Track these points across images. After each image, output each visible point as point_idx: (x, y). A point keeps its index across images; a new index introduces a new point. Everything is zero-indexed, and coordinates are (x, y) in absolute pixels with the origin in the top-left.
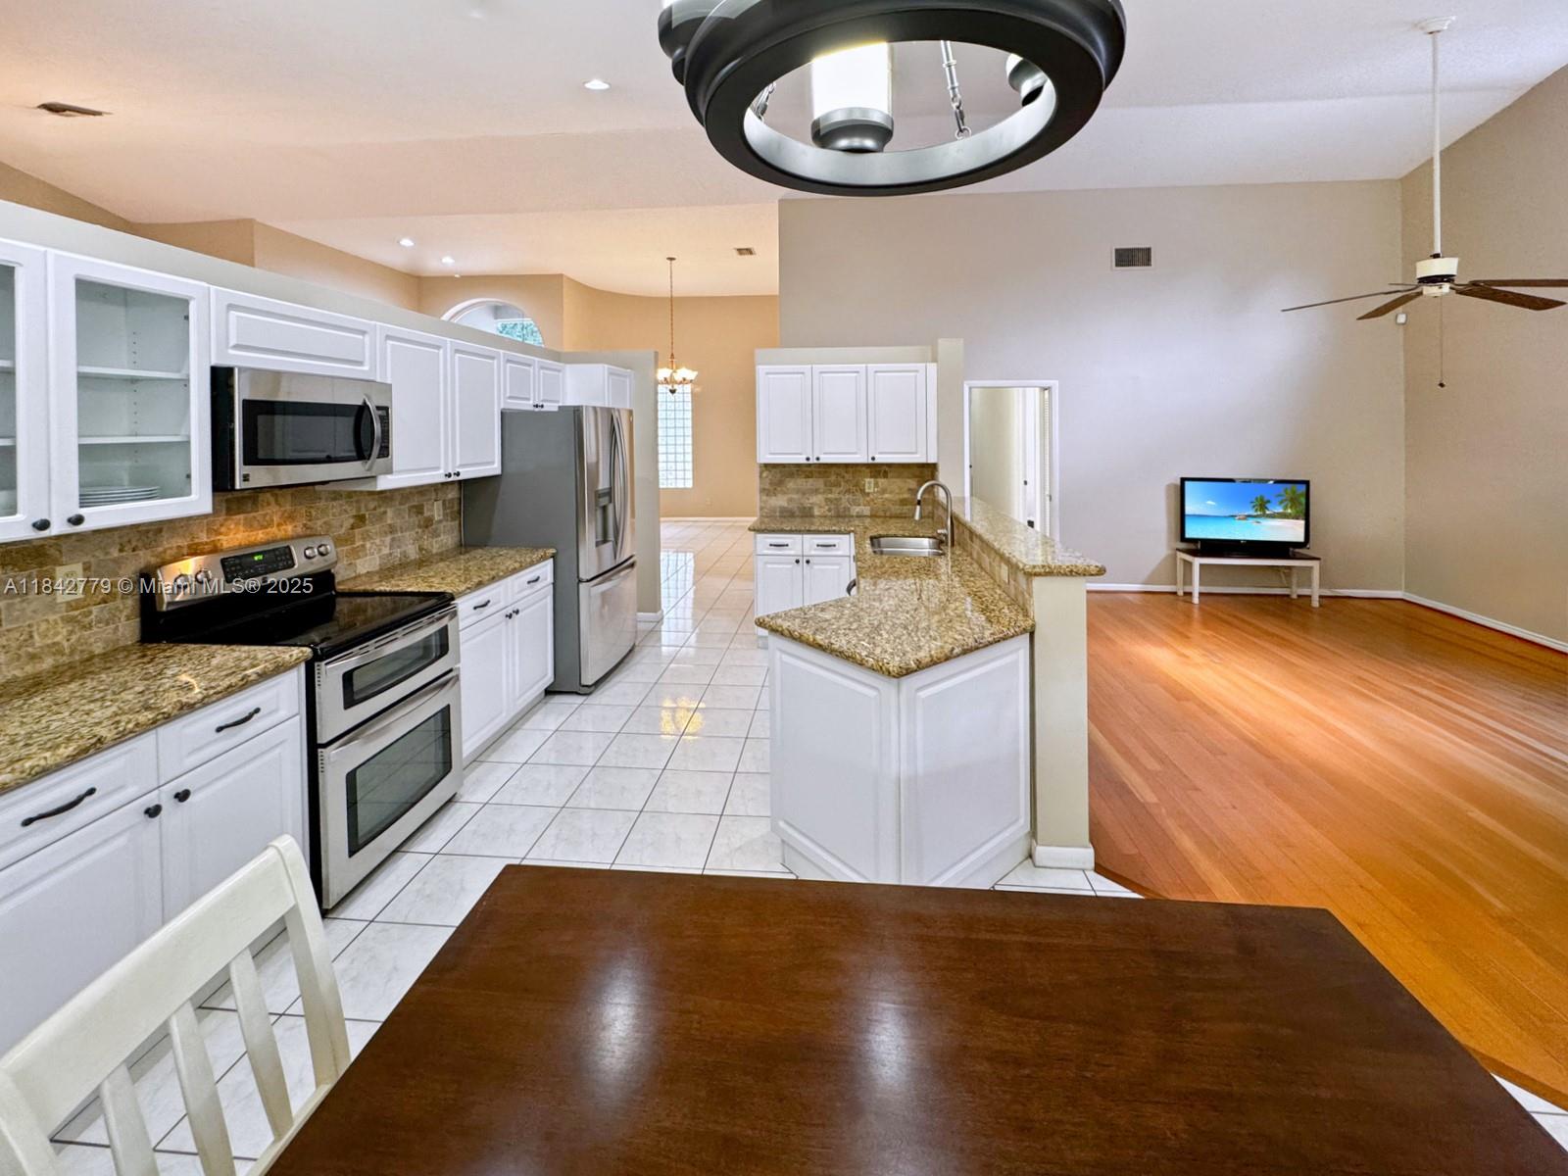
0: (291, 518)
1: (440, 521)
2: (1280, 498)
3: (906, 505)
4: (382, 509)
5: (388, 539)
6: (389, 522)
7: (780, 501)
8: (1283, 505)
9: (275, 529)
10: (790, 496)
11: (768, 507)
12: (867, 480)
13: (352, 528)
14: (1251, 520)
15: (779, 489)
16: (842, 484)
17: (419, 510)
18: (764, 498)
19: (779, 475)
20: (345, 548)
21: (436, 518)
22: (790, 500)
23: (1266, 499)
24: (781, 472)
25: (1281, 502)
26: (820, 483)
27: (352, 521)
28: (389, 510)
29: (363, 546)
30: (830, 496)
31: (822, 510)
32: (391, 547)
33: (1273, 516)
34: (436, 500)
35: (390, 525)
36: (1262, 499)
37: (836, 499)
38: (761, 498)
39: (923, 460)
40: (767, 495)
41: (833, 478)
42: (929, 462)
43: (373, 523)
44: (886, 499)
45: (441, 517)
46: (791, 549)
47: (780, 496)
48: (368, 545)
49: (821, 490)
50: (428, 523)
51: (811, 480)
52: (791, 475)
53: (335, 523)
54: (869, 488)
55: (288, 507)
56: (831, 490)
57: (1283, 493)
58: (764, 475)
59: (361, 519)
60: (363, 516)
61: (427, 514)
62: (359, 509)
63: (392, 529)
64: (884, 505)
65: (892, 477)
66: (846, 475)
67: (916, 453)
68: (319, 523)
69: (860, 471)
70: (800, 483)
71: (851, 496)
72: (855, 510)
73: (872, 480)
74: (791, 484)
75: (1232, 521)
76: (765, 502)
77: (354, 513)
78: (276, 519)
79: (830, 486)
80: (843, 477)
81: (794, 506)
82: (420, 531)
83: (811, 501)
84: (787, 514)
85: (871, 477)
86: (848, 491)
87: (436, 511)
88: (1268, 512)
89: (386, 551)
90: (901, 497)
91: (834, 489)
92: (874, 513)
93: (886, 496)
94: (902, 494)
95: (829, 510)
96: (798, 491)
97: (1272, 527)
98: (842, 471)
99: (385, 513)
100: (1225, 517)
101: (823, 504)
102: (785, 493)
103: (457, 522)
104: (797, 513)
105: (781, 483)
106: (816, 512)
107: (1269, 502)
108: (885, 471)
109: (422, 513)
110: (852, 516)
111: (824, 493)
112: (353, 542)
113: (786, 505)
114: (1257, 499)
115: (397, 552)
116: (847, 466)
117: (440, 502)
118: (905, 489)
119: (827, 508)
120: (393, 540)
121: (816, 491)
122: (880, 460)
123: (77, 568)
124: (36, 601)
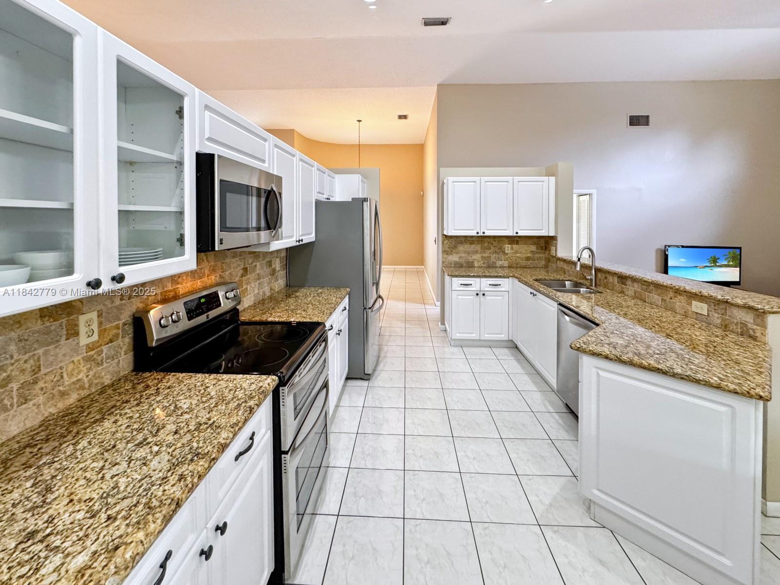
0: (213, 270)
1: (278, 271)
2: (726, 257)
3: (529, 260)
4: (255, 264)
5: (257, 283)
6: (258, 272)
7: (454, 258)
8: (727, 260)
9: (205, 279)
10: (460, 255)
11: (447, 261)
12: (507, 245)
13: (242, 276)
14: (707, 269)
15: (454, 251)
16: (492, 248)
17: (270, 263)
18: (445, 256)
19: (453, 243)
21: (277, 269)
22: (461, 257)
23: (717, 257)
24: (455, 241)
25: (727, 259)
26: (478, 247)
27: (241, 272)
28: (257, 264)
29: (246, 288)
30: (484, 255)
31: (479, 263)
32: (259, 289)
33: (721, 266)
34: (277, 258)
35: (258, 274)
36: (714, 257)
37: (488, 257)
38: (443, 256)
39: (546, 234)
40: (447, 254)
41: (486, 244)
42: (550, 235)
43: (251, 273)
44: (518, 257)
45: (279, 268)
46: (473, 287)
47: (454, 255)
48: (249, 288)
49: (479, 252)
50: (274, 272)
51: (473, 246)
52: (461, 243)
53: (234, 273)
54: (508, 250)
55: (213, 263)
56: (485, 251)
57: (727, 254)
58: (445, 242)
59: (245, 271)
60: (247, 268)
61: (273, 266)
62: (245, 264)
63: (259, 277)
64: (516, 260)
65: (521, 244)
66: (494, 242)
67: (542, 230)
68: (227, 273)
69: (502, 241)
70: (467, 247)
71: (497, 255)
72: (499, 263)
73: (510, 246)
74: (461, 248)
75: (695, 269)
76: (446, 258)
77: (243, 266)
78: (206, 272)
79: (484, 249)
80: (492, 244)
81: (462, 261)
82: (270, 277)
83: (473, 258)
84: (459, 265)
85: (509, 244)
86: (495, 252)
87: (277, 264)
88: (718, 264)
89: (256, 292)
90: (526, 256)
91: (487, 251)
92: (510, 265)
93: (518, 255)
94: (527, 254)
95: (484, 263)
96: (465, 252)
97: (720, 272)
98: (491, 240)
99: (256, 266)
100: (691, 267)
101: (481, 259)
102: (457, 253)
103: (285, 271)
104: (464, 265)
105: (455, 247)
106: (476, 265)
107: (719, 259)
108: (517, 241)
109: (271, 266)
110: (496, 267)
111: (480, 253)
113: (458, 260)
114: (711, 257)
115: (261, 292)
116: (494, 237)
117: (279, 259)
118: (529, 251)
119: (482, 262)
120: (259, 284)
121: (477, 252)
122: (486, 234)
123: (94, 315)
124: (65, 345)
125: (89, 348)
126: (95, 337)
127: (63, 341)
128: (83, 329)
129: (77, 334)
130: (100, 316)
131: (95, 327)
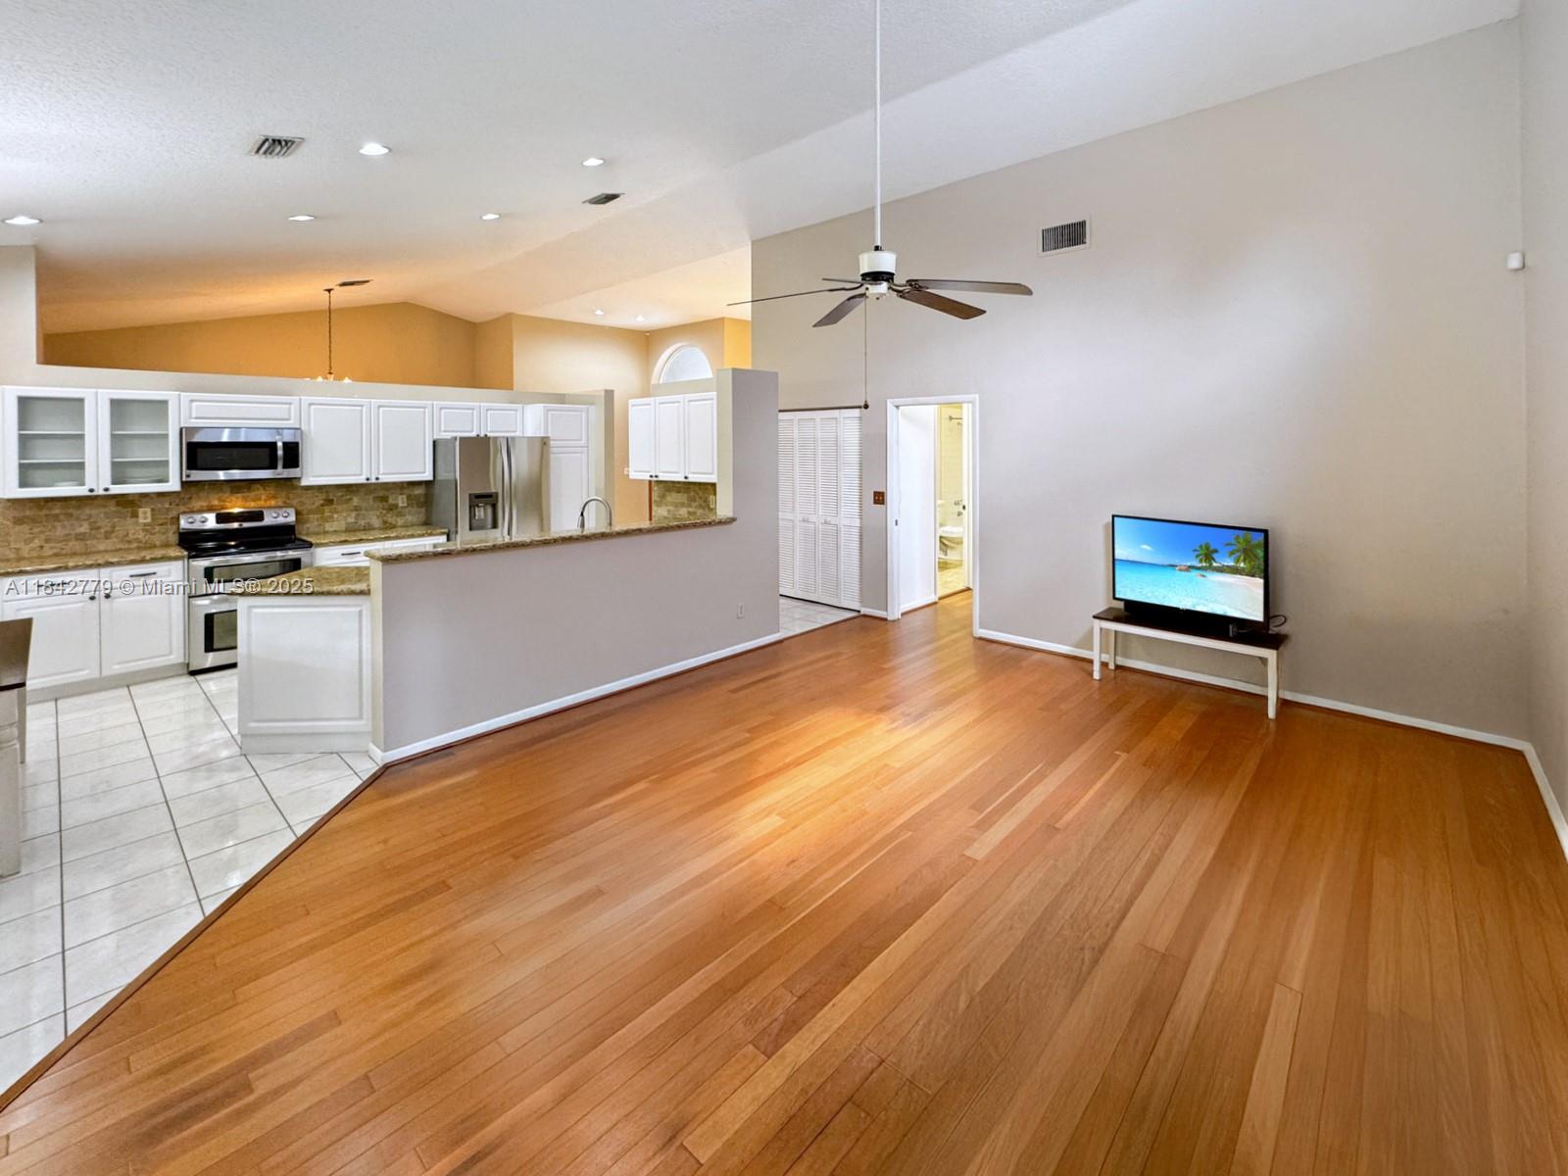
0: (274, 497)
1: (404, 508)
4: (348, 497)
5: (354, 514)
6: (355, 504)
9: (260, 502)
13: (322, 505)
15: (660, 502)
16: (696, 499)
17: (384, 499)
19: (663, 491)
20: (316, 516)
21: (400, 505)
24: (664, 488)
26: (686, 498)
27: (322, 502)
28: (354, 498)
29: (332, 517)
30: (691, 508)
32: (356, 518)
34: (400, 494)
35: (355, 506)
37: (694, 513)
40: (657, 506)
41: (692, 494)
43: (338, 504)
45: (405, 505)
47: (662, 508)
48: (336, 516)
49: (686, 503)
50: (392, 508)
51: (681, 495)
52: (669, 490)
53: (307, 501)
54: (712, 504)
55: (271, 492)
56: (691, 505)
59: (330, 502)
60: (333, 500)
61: (391, 501)
62: (328, 496)
63: (356, 509)
66: (699, 492)
68: (294, 501)
69: (706, 489)
71: (700, 511)
74: (670, 498)
77: (324, 497)
78: (263, 497)
79: (688, 501)
81: (671, 516)
82: (384, 512)
83: (680, 513)
86: (700, 506)
87: (401, 501)
89: (351, 520)
91: (694, 502)
96: (672, 504)
98: (696, 488)
99: (350, 499)
101: (686, 516)
102: (668, 505)
105: (664, 496)
109: (387, 501)
111: (687, 506)
112: (323, 513)
113: (667, 515)
115: (363, 523)
116: (700, 484)
117: (405, 496)
120: (358, 515)
121: (683, 505)
122: (691, 480)
123: (148, 510)
124: (130, 521)
125: (145, 525)
126: (149, 520)
127: (128, 519)
128: (141, 515)
129: (137, 517)
130: (153, 510)
131: (149, 514)
